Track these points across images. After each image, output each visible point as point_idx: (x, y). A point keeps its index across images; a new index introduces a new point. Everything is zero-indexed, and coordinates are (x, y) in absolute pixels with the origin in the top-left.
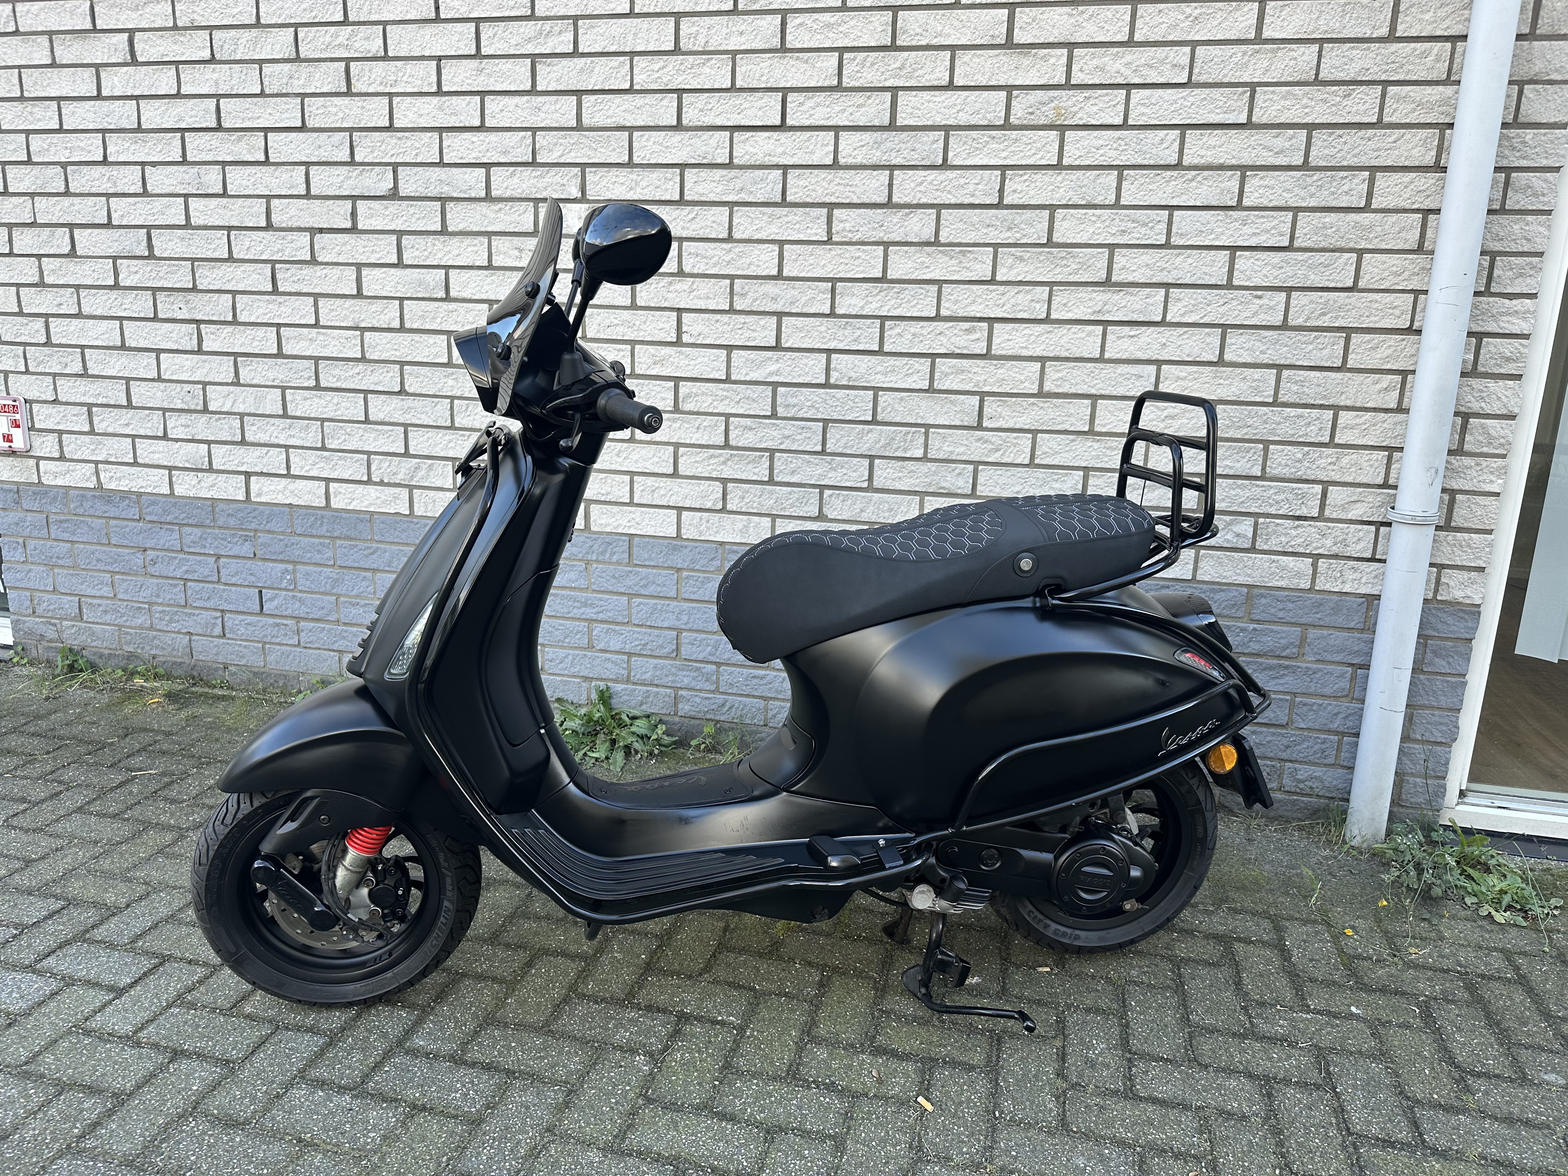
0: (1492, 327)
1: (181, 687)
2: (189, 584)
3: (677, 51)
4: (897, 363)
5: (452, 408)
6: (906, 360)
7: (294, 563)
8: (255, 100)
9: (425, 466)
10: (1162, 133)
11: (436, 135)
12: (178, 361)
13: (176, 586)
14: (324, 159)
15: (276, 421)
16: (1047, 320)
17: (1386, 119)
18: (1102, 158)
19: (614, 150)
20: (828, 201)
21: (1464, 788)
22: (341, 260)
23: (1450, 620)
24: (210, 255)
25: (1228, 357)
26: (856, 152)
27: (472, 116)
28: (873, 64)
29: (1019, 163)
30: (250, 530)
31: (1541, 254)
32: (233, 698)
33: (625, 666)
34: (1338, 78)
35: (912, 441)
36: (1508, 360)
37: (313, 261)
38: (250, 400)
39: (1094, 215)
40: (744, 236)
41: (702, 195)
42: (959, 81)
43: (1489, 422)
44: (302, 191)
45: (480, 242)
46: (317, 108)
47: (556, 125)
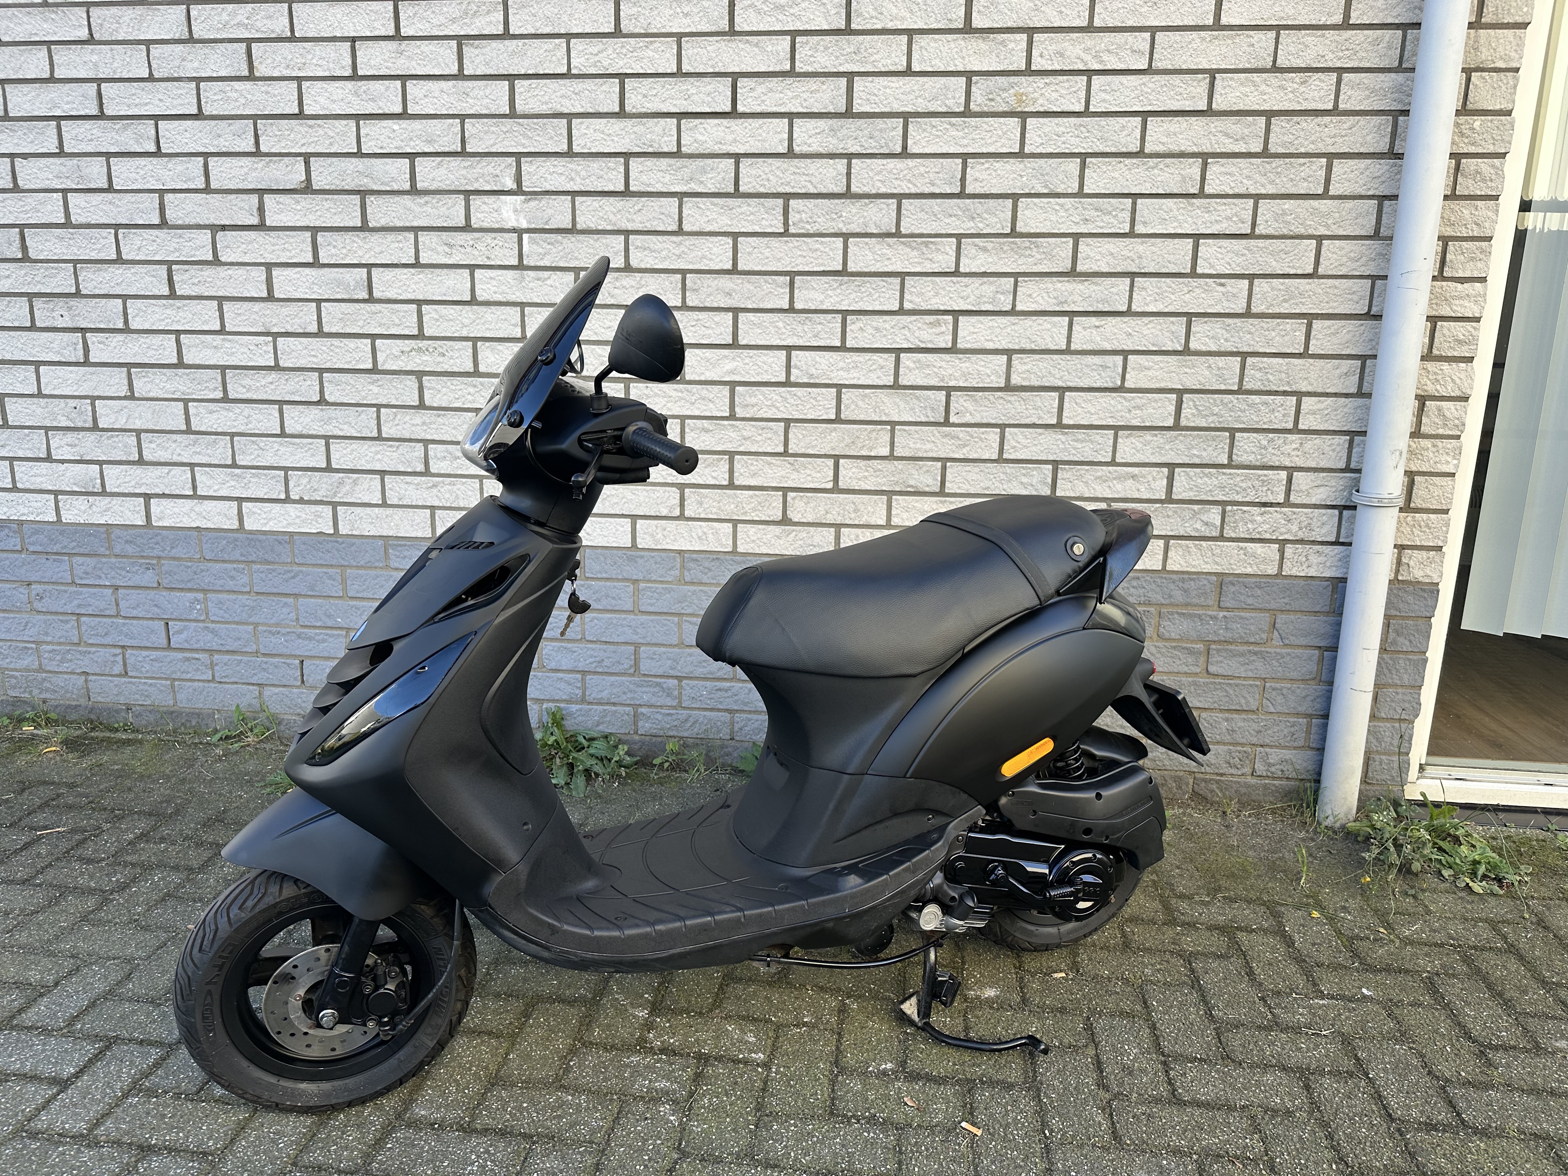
0: (1446, 311)
1: (78, 732)
2: (83, 619)
3: (617, 33)
4: (861, 359)
5: (378, 418)
6: (868, 356)
7: (205, 591)
8: (142, 84)
9: (349, 481)
10: (1122, 120)
11: (352, 124)
12: (61, 375)
13: (67, 622)
14: (224, 150)
15: (178, 437)
16: (1013, 312)
17: (1342, 106)
18: (1064, 146)
19: (552, 138)
20: (783, 191)
21: (1423, 762)
22: (248, 259)
23: (1410, 599)
24: (94, 256)
25: (1193, 345)
26: (811, 140)
27: (393, 103)
28: (826, 48)
29: (980, 151)
30: (152, 558)
31: (1489, 239)
32: (141, 742)
33: (579, 685)
34: (1294, 65)
35: (877, 439)
37: (216, 261)
38: (147, 415)
39: (1057, 204)
40: (695, 229)
41: (648, 186)
42: (916, 67)
43: (1444, 404)
44: (200, 184)
45: (405, 238)
46: (215, 94)
47: (487, 112)
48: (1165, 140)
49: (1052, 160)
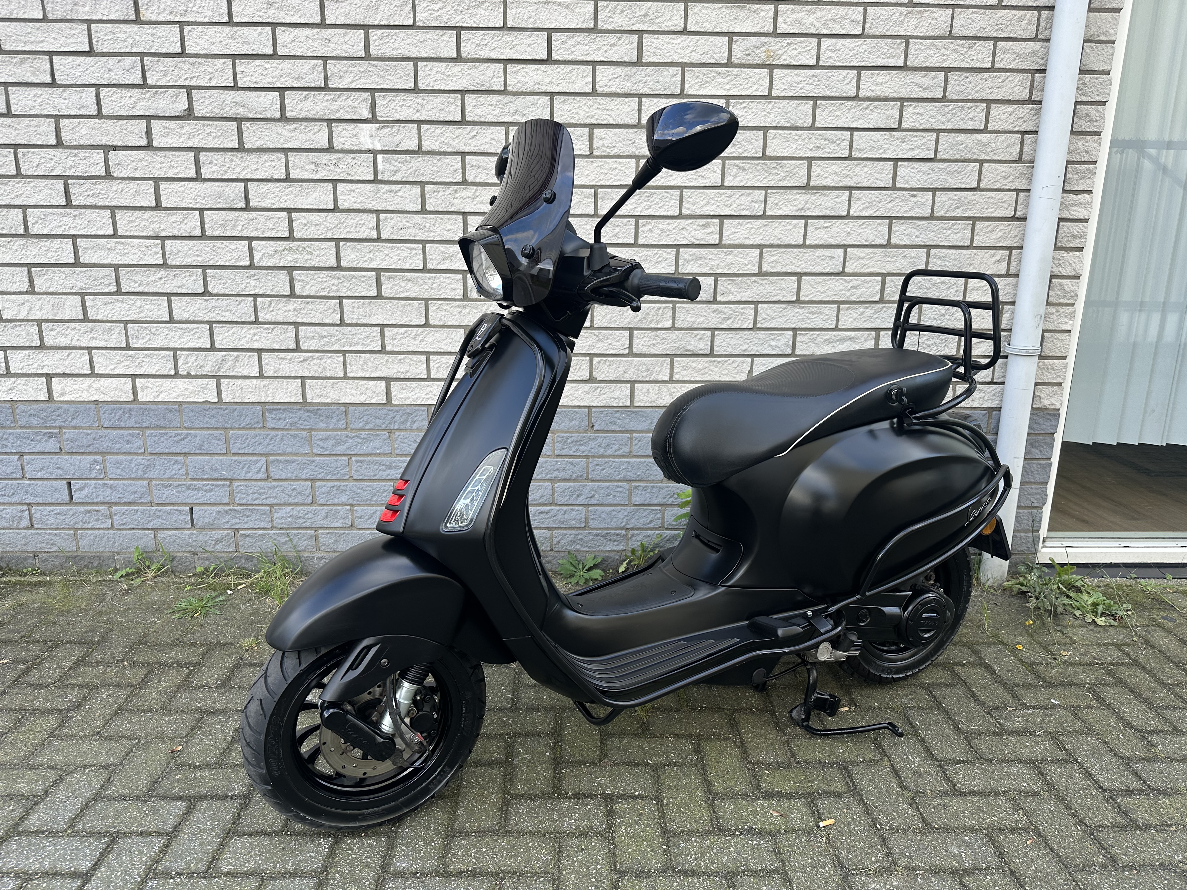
0: (1066, 215)
4: (649, 253)
5: (255, 306)
7: (103, 454)
8: (38, 25)
9: (231, 358)
10: (844, 72)
11: (229, 62)
14: (114, 82)
15: (76, 325)
16: (763, 216)
17: (997, 66)
18: (801, 91)
19: (401, 77)
20: (589, 122)
21: (1045, 536)
22: (137, 174)
23: (1041, 421)
25: (893, 241)
26: (611, 83)
27: (265, 46)
28: (622, 11)
29: (739, 94)
30: (55, 427)
31: (1094, 163)
32: (50, 583)
34: (965, 35)
35: (662, 315)
36: (1075, 237)
37: (108, 176)
38: (48, 307)
39: (796, 135)
41: (481, 117)
42: (691, 28)
43: (1064, 281)
44: (94, 111)
45: (277, 157)
46: (105, 35)
47: (346, 55)
48: (873, 88)
49: (793, 102)
